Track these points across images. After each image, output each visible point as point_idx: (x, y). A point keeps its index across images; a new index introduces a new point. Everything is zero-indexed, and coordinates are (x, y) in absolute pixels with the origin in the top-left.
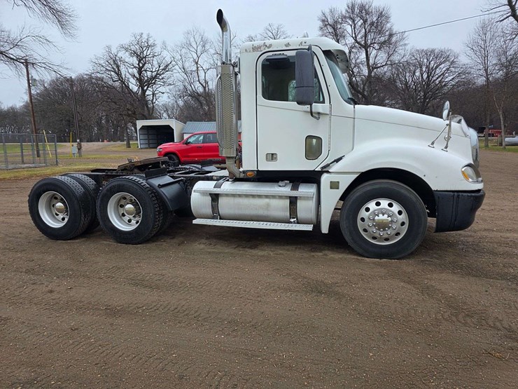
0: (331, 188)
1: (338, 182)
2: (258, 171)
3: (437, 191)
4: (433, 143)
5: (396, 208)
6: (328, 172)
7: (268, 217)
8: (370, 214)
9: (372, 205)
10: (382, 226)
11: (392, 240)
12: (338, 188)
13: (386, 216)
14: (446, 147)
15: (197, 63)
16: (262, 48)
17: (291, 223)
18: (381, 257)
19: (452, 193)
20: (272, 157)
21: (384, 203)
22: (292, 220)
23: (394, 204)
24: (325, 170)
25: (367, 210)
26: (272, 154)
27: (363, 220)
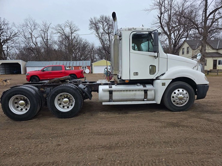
0: (162, 85)
1: (165, 83)
2: (130, 80)
3: (198, 85)
4: (194, 68)
5: (185, 92)
6: (159, 79)
7: (134, 99)
8: (176, 95)
9: (176, 91)
10: (181, 99)
11: (184, 104)
12: (165, 85)
13: (182, 95)
14: (197, 69)
15: (31, 34)
16: (132, 30)
17: (145, 101)
18: (180, 111)
19: (202, 85)
20: (136, 74)
21: (181, 90)
22: (145, 100)
23: (184, 91)
24: (157, 78)
25: (175, 93)
26: (136, 73)
27: (173, 97)
